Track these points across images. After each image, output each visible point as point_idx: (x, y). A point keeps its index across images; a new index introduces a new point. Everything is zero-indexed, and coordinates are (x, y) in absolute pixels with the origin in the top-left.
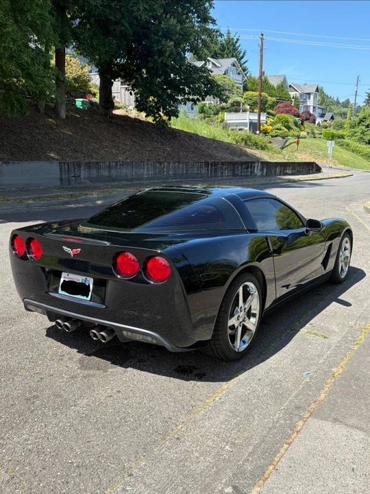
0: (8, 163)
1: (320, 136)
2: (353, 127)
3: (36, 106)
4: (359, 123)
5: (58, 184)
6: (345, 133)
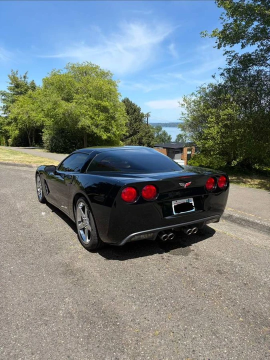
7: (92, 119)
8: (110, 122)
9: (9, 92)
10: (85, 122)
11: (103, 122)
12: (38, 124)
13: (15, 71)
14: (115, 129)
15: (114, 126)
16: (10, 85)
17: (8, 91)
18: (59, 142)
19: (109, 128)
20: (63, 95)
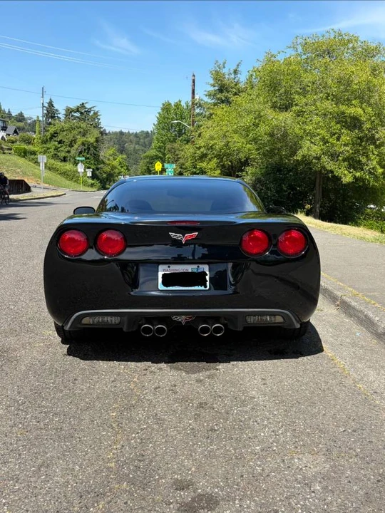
1: (10, 152)
2: (45, 142)
4: (51, 138)
6: (36, 149)
7: (325, 142)
8: (365, 148)
9: (209, 101)
10: (310, 149)
11: (347, 148)
12: (242, 155)
13: (221, 62)
14: (375, 163)
15: (373, 157)
16: (212, 89)
17: (206, 99)
18: (267, 189)
19: (360, 161)
20: (275, 99)
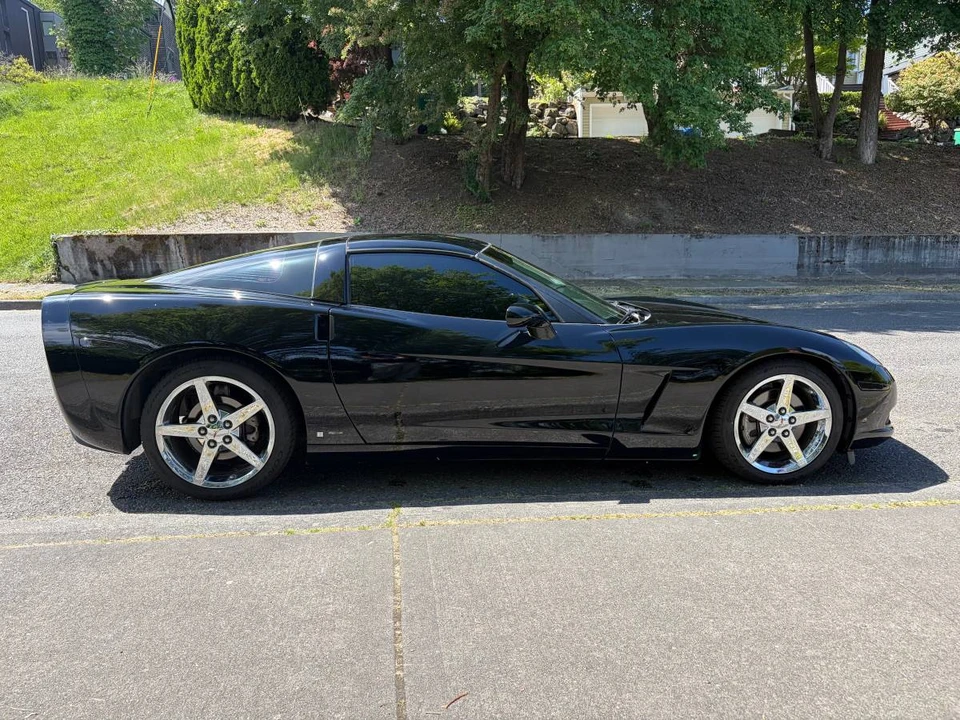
0: (702, 237)
3: (816, 146)
5: (794, 272)
